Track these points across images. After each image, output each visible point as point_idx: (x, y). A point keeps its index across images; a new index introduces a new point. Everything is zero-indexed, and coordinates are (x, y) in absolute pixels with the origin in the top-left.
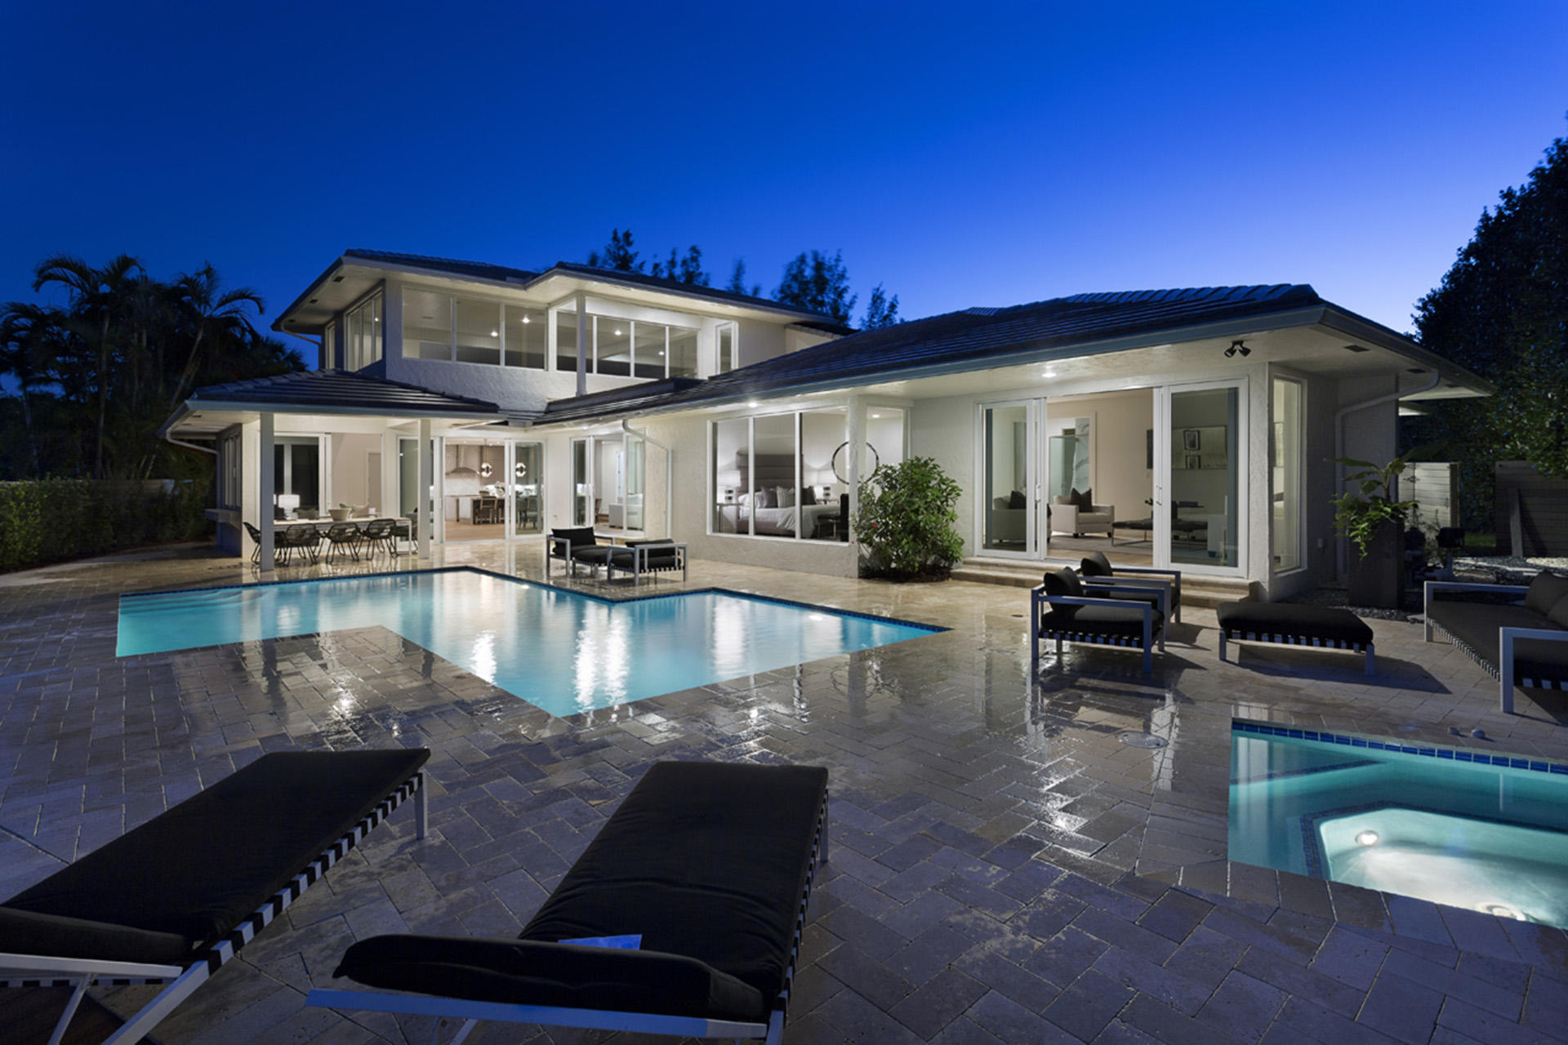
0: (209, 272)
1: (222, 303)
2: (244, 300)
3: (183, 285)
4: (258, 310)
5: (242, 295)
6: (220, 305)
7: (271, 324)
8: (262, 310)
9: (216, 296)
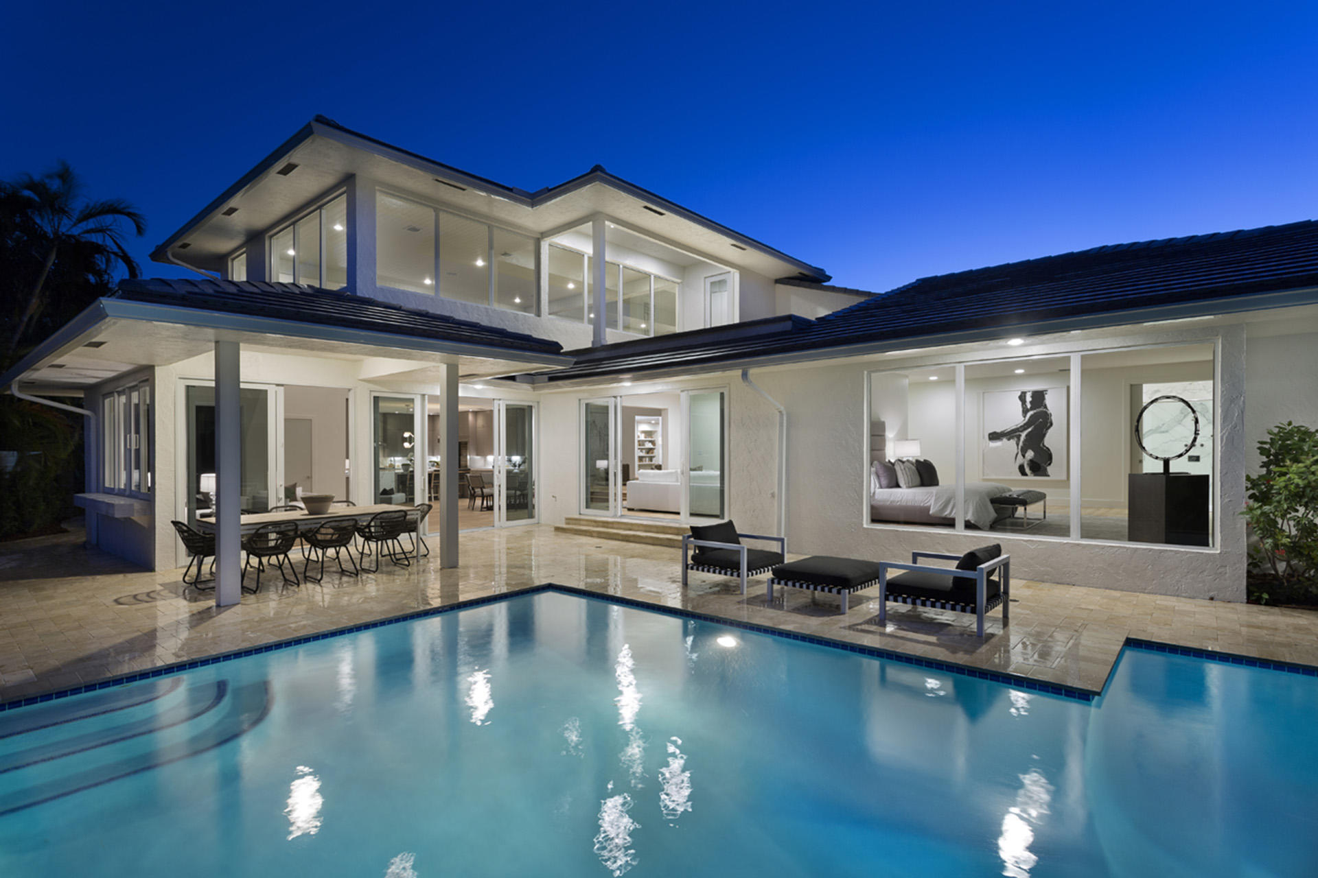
0: (65, 175)
1: (86, 217)
2: (116, 216)
3: (27, 193)
4: (135, 230)
5: (112, 209)
6: (80, 221)
7: (150, 253)
8: (140, 230)
9: (78, 205)
